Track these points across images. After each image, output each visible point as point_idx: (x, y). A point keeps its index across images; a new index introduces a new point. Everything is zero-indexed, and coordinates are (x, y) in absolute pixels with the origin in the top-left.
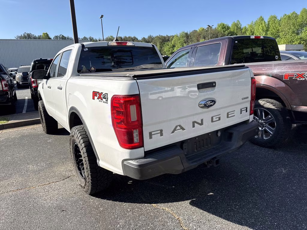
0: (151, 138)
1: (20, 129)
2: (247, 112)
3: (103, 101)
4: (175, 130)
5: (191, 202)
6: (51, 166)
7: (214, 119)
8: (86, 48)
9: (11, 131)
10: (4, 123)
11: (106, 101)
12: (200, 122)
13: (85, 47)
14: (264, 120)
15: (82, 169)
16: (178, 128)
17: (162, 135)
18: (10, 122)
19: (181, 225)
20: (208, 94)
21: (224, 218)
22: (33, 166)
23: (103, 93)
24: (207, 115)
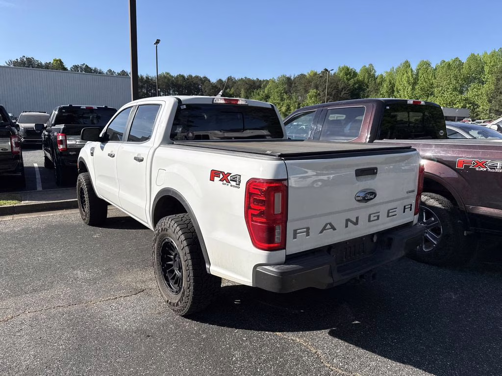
0: (295, 237)
1: (42, 216)
2: (411, 210)
3: (230, 184)
4: (324, 229)
5: (330, 331)
6: (109, 273)
7: (372, 218)
8: (184, 105)
9: (27, 217)
10: (15, 204)
11: (235, 185)
12: (355, 220)
13: (183, 103)
14: (424, 223)
15: (170, 279)
16: (328, 226)
17: (308, 235)
18: (23, 203)
19: (322, 360)
20: (367, 183)
21: (379, 354)
22: (83, 271)
23: (231, 174)
24: (364, 211)
